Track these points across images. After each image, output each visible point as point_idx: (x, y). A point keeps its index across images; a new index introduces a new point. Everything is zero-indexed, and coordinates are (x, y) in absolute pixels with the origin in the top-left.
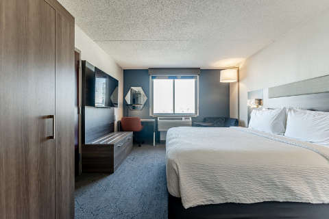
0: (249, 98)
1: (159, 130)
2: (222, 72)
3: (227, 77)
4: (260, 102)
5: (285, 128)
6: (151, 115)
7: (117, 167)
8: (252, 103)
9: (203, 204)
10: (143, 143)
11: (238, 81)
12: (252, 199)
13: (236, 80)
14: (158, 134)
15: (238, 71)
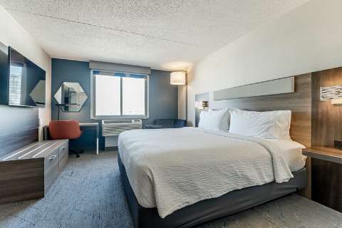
0: (196, 100)
1: (104, 135)
2: (172, 74)
3: (177, 79)
4: (206, 104)
5: (229, 125)
6: (92, 117)
7: (49, 187)
8: (199, 105)
9: (179, 208)
10: (82, 152)
11: (187, 84)
12: (221, 192)
13: (184, 83)
14: (102, 140)
15: (186, 75)
